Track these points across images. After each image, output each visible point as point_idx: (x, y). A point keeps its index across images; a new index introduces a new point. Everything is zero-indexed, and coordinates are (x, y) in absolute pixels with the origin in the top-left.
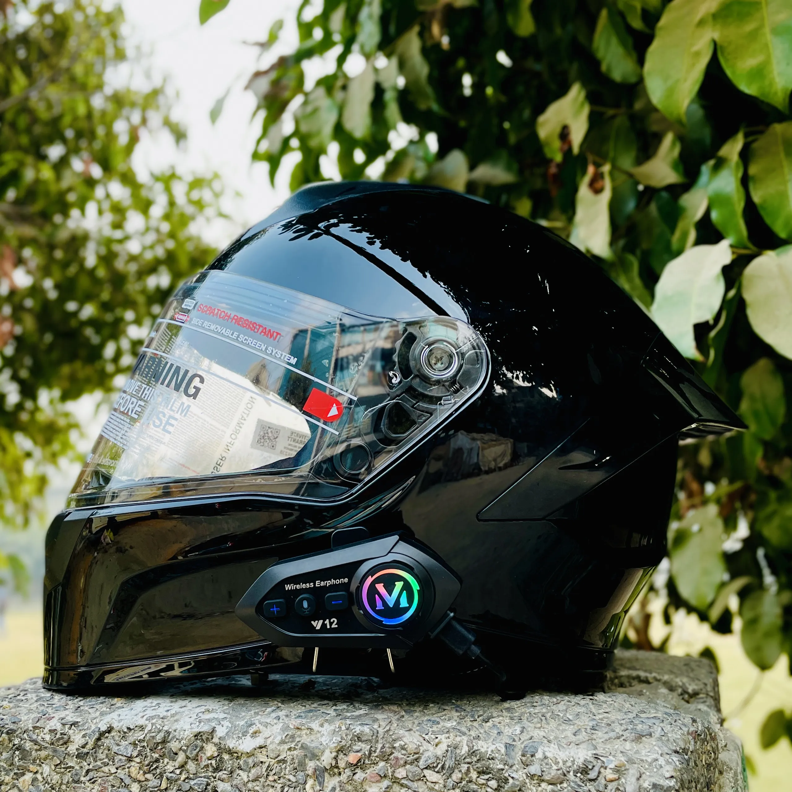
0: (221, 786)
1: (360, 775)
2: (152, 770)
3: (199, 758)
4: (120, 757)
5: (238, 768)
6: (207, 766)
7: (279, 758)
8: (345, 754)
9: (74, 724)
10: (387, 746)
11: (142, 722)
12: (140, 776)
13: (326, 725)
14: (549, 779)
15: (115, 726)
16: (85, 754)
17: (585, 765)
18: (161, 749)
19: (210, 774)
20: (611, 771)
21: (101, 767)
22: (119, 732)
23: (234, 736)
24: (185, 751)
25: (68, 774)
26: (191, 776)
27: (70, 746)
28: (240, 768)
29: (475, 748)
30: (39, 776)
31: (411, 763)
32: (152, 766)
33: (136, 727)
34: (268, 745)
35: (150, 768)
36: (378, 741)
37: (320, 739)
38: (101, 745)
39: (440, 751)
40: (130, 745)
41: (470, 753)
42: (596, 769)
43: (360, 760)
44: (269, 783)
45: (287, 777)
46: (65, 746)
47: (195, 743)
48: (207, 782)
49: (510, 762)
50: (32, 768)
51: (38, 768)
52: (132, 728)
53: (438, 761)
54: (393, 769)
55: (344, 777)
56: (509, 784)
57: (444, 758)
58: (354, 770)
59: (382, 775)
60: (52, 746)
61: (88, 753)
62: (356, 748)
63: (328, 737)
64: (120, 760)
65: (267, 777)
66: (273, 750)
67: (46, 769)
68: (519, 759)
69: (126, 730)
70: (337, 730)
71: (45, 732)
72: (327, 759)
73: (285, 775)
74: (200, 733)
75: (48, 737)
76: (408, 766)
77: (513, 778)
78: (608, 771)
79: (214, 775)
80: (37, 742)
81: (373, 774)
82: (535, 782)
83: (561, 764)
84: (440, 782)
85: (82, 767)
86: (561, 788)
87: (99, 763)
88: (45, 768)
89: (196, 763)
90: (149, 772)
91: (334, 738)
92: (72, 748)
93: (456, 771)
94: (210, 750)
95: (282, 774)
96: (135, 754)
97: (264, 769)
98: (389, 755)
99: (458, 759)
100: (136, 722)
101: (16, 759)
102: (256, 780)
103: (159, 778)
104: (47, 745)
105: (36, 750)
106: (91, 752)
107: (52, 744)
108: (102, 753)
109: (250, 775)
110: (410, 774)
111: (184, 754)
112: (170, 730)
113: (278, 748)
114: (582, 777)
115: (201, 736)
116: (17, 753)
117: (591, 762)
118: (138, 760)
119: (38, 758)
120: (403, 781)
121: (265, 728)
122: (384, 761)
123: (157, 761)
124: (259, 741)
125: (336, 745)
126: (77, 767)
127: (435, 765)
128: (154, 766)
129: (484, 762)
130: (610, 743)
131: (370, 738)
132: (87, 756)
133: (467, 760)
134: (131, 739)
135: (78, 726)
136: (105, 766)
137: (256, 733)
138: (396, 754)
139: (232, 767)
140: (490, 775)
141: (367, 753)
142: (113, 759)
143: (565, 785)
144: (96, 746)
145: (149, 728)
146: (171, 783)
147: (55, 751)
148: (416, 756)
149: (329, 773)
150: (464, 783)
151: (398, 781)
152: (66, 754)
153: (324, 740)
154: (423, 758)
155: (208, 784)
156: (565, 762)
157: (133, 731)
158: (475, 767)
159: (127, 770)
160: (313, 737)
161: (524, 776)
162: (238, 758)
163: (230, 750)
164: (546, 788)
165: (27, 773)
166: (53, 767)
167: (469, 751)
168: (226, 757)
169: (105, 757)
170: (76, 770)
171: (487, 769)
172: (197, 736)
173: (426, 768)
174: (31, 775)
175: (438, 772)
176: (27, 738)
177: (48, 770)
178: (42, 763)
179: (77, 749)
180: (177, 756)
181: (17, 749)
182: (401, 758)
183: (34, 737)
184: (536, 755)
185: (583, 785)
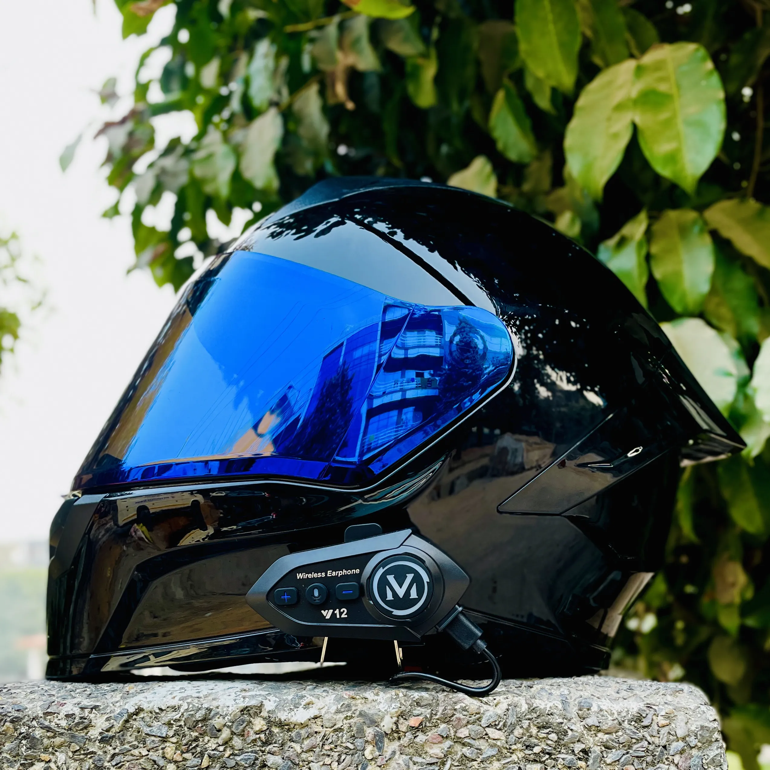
0: (271, 760)
1: (421, 738)
2: (191, 749)
3: (246, 732)
4: (153, 738)
5: (290, 740)
6: (255, 740)
7: (336, 727)
8: (405, 719)
9: (95, 707)
10: (448, 708)
11: (175, 702)
12: (177, 756)
13: (381, 694)
14: (606, 728)
15: (145, 706)
16: (110, 738)
17: (639, 714)
18: (202, 726)
19: (258, 749)
20: (662, 718)
21: (131, 750)
22: (151, 712)
23: (285, 709)
24: (229, 727)
25: (88, 760)
26: (236, 752)
27: (91, 731)
28: (291, 740)
29: (535, 705)
30: (52, 765)
31: (474, 723)
32: (191, 745)
33: (168, 707)
34: (323, 715)
35: (188, 747)
36: (438, 704)
37: (377, 707)
38: (130, 727)
39: (500, 710)
40: (164, 726)
41: (529, 710)
42: (650, 716)
43: (421, 723)
44: (325, 752)
45: (344, 745)
46: (86, 731)
47: (241, 718)
48: (256, 756)
49: (569, 716)
50: (44, 756)
51: (51, 756)
52: (163, 708)
53: (499, 720)
54: (455, 729)
55: (405, 741)
56: (569, 736)
57: (505, 717)
58: (415, 734)
59: (445, 736)
60: (69, 732)
61: (114, 736)
62: (416, 712)
63: (385, 704)
64: (153, 741)
65: (322, 746)
66: (329, 720)
67: (61, 757)
68: (575, 713)
69: (157, 711)
70: (394, 697)
71: (60, 717)
72: (387, 724)
73: (342, 743)
74: (247, 707)
75: (64, 723)
76: (469, 726)
77: (572, 730)
78: (660, 718)
79: (263, 749)
80: (50, 728)
81: (434, 735)
82: (592, 732)
83: (616, 716)
84: (502, 738)
85: (106, 752)
86: (616, 736)
87: (127, 746)
88: (59, 756)
89: (242, 738)
90: (187, 752)
91: (393, 705)
92: (94, 733)
93: (518, 727)
94: (259, 724)
95: (339, 742)
96: (171, 733)
97: (319, 739)
98: (450, 717)
99: (519, 716)
100: (167, 703)
101: (23, 749)
102: (311, 750)
103: (199, 757)
104: (63, 731)
105: (49, 738)
106: (118, 735)
107: (70, 729)
108: (130, 736)
109: (303, 746)
110: (473, 733)
111: (228, 730)
112: (211, 707)
113: (335, 717)
114: (636, 725)
115: (249, 710)
116: (24, 742)
117: (645, 711)
118: (174, 740)
119: (51, 746)
120: (466, 740)
121: (317, 699)
122: (445, 723)
123: (196, 739)
124: (313, 712)
125: (397, 710)
126: (100, 752)
127: (497, 723)
128: (194, 745)
129: (543, 717)
130: (652, 697)
131: (431, 702)
132: (113, 740)
133: (527, 717)
134: (165, 720)
135: (99, 710)
136: (135, 748)
137: (309, 704)
138: (458, 715)
139: (284, 740)
140: (550, 729)
141: (428, 716)
142: (145, 741)
143: (620, 733)
144: (125, 728)
145: (185, 706)
146: (214, 761)
147: (73, 736)
148: (478, 716)
149: (389, 739)
150: (525, 738)
151: (460, 740)
152: (87, 739)
153: (383, 707)
154: (484, 717)
155: (257, 759)
156: (619, 713)
157: (165, 712)
158: (535, 723)
159: (161, 751)
160: (369, 706)
161: (582, 727)
162: (289, 730)
163: (281, 723)
164: (602, 737)
165: (36, 763)
166: (70, 754)
167: (529, 708)
168: (276, 730)
169: (133, 740)
170: (99, 755)
171: (547, 724)
172: (245, 710)
173: (488, 727)
174: (43, 764)
175: (500, 729)
176: (36, 725)
177: (64, 758)
178: (56, 751)
179: (101, 733)
180: (220, 733)
181: (25, 738)
182: (464, 719)
183: (47, 723)
184: (592, 708)
185: (638, 732)
